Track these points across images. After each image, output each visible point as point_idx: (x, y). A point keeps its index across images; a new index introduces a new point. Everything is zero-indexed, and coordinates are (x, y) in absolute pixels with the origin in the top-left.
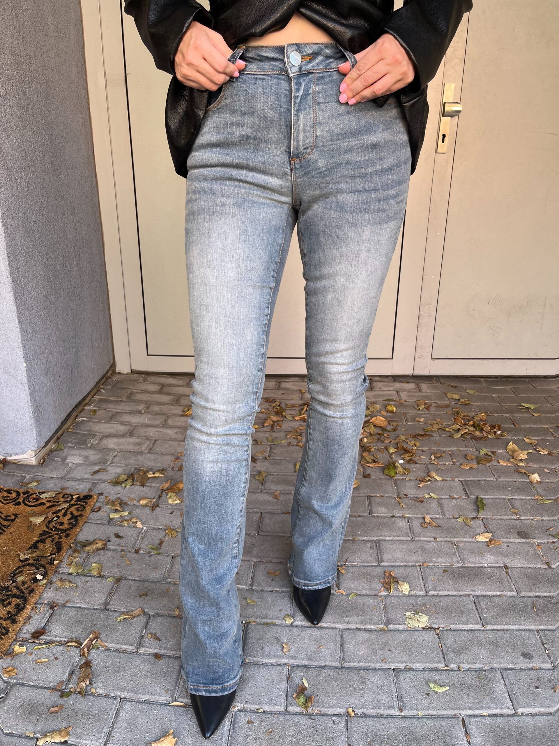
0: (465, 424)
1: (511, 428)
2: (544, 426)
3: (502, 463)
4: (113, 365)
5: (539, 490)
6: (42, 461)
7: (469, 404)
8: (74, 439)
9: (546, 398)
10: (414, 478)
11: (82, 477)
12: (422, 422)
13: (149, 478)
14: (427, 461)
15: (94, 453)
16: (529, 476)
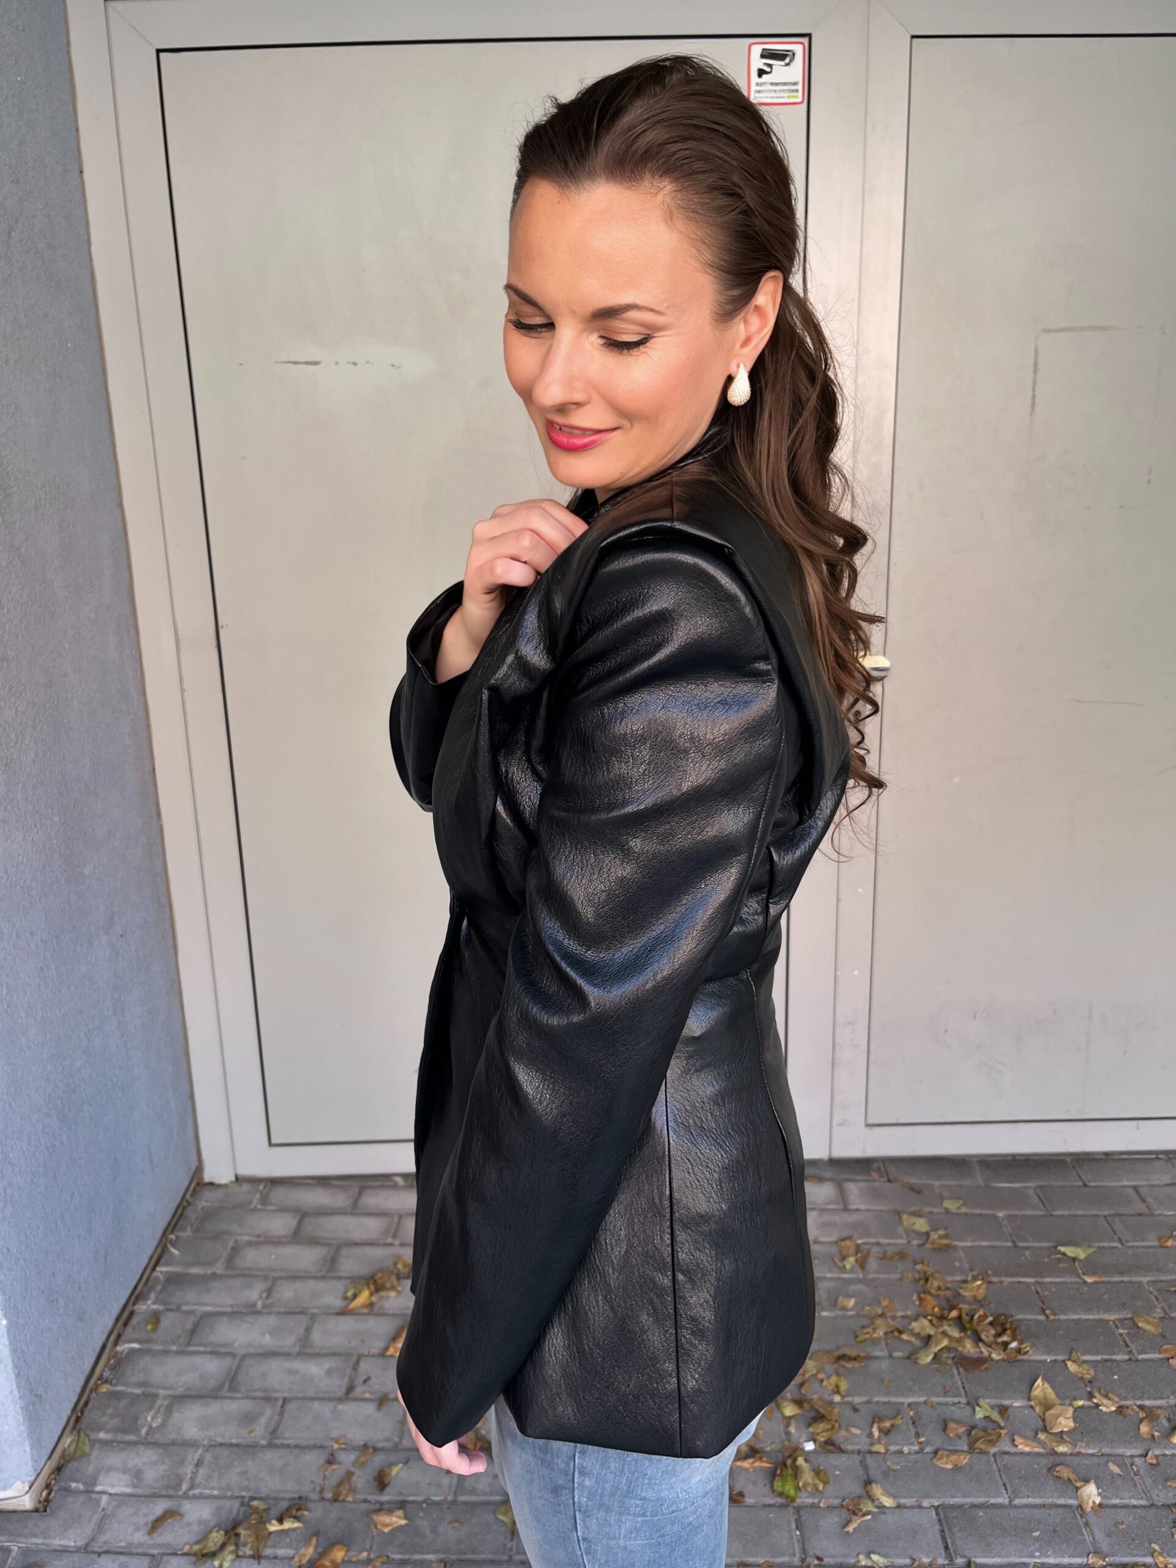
0: (942, 1318)
1: (1038, 1322)
2: (1106, 1317)
3: (1023, 1447)
4: (200, 1168)
5: (1099, 1536)
6: (44, 1494)
7: (948, 1246)
8: (113, 1416)
9: (1108, 1218)
10: (836, 1502)
11: (129, 1539)
12: (851, 1310)
13: (271, 1533)
14: (863, 1444)
15: (154, 1458)
16: (1077, 1488)
